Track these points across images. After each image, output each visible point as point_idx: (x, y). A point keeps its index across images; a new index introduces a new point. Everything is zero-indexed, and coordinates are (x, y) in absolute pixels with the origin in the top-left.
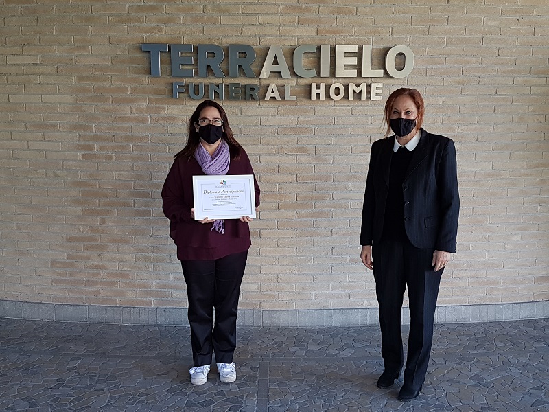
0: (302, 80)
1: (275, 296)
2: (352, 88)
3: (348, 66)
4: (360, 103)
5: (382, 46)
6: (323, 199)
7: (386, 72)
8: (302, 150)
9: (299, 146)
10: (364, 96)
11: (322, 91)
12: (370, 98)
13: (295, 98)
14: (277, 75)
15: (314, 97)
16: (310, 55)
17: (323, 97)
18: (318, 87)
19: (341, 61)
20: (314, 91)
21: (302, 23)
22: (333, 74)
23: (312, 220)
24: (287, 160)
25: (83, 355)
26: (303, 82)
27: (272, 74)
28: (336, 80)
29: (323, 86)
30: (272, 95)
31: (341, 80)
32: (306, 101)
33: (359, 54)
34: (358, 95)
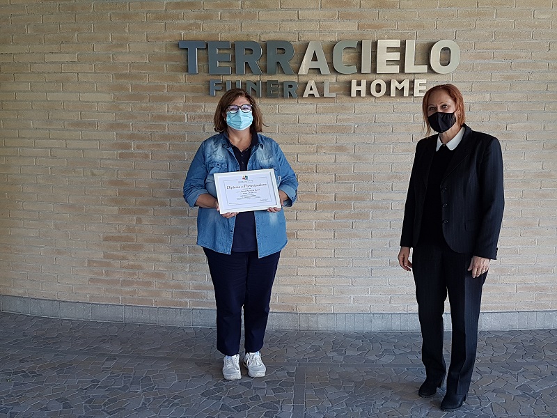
0: (341, 76)
1: (312, 299)
2: (394, 84)
3: (389, 62)
4: (402, 100)
6: (362, 199)
7: (430, 67)
8: (341, 149)
9: (338, 145)
10: (406, 93)
11: (363, 88)
12: (413, 95)
13: (334, 95)
14: (316, 71)
15: (354, 94)
16: (350, 50)
17: (363, 94)
18: (359, 84)
19: (383, 56)
20: (354, 88)
21: (342, 17)
22: (374, 70)
23: (351, 221)
24: (326, 159)
25: (118, 356)
26: (342, 78)
27: (311, 71)
28: (377, 76)
29: (364, 83)
30: (311, 92)
31: (382, 76)
32: (345, 98)
33: (402, 50)
34: (400, 92)
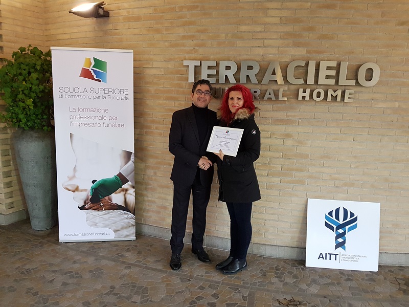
0: (292, 86)
2: (330, 93)
3: (328, 77)
5: (355, 63)
6: (301, 170)
8: (288, 136)
9: (286, 133)
10: (339, 99)
11: (307, 95)
13: (286, 99)
14: (274, 82)
15: (300, 98)
16: (300, 68)
17: (307, 98)
18: (304, 92)
19: (323, 73)
20: (301, 94)
21: (297, 45)
23: (292, 185)
24: (278, 142)
28: (318, 87)
29: (308, 91)
30: (270, 96)
31: (322, 87)
33: (338, 69)
34: (334, 98)
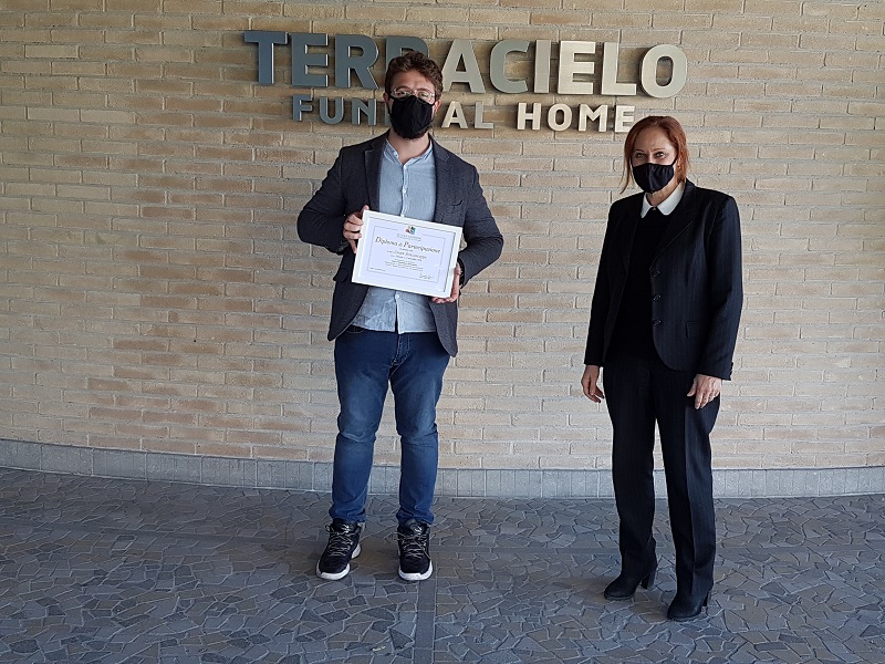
0: (503, 96)
1: (449, 447)
4: (596, 137)
5: (636, 45)
6: (531, 291)
8: (500, 210)
23: (513, 325)
25: (136, 533)
26: (504, 100)
27: (456, 86)
28: (559, 99)
31: (567, 99)
32: (508, 132)
